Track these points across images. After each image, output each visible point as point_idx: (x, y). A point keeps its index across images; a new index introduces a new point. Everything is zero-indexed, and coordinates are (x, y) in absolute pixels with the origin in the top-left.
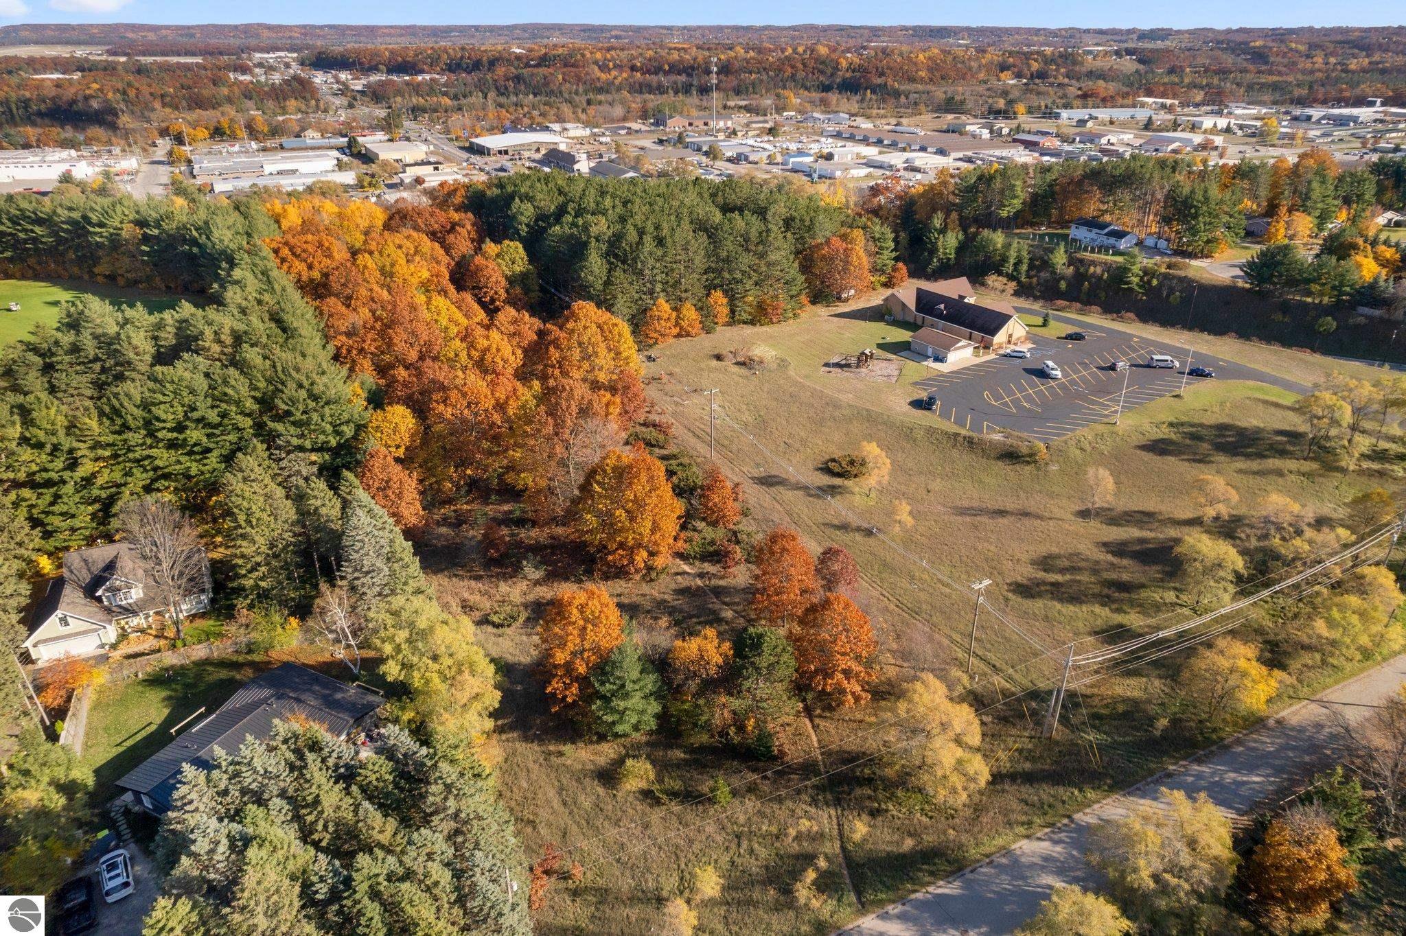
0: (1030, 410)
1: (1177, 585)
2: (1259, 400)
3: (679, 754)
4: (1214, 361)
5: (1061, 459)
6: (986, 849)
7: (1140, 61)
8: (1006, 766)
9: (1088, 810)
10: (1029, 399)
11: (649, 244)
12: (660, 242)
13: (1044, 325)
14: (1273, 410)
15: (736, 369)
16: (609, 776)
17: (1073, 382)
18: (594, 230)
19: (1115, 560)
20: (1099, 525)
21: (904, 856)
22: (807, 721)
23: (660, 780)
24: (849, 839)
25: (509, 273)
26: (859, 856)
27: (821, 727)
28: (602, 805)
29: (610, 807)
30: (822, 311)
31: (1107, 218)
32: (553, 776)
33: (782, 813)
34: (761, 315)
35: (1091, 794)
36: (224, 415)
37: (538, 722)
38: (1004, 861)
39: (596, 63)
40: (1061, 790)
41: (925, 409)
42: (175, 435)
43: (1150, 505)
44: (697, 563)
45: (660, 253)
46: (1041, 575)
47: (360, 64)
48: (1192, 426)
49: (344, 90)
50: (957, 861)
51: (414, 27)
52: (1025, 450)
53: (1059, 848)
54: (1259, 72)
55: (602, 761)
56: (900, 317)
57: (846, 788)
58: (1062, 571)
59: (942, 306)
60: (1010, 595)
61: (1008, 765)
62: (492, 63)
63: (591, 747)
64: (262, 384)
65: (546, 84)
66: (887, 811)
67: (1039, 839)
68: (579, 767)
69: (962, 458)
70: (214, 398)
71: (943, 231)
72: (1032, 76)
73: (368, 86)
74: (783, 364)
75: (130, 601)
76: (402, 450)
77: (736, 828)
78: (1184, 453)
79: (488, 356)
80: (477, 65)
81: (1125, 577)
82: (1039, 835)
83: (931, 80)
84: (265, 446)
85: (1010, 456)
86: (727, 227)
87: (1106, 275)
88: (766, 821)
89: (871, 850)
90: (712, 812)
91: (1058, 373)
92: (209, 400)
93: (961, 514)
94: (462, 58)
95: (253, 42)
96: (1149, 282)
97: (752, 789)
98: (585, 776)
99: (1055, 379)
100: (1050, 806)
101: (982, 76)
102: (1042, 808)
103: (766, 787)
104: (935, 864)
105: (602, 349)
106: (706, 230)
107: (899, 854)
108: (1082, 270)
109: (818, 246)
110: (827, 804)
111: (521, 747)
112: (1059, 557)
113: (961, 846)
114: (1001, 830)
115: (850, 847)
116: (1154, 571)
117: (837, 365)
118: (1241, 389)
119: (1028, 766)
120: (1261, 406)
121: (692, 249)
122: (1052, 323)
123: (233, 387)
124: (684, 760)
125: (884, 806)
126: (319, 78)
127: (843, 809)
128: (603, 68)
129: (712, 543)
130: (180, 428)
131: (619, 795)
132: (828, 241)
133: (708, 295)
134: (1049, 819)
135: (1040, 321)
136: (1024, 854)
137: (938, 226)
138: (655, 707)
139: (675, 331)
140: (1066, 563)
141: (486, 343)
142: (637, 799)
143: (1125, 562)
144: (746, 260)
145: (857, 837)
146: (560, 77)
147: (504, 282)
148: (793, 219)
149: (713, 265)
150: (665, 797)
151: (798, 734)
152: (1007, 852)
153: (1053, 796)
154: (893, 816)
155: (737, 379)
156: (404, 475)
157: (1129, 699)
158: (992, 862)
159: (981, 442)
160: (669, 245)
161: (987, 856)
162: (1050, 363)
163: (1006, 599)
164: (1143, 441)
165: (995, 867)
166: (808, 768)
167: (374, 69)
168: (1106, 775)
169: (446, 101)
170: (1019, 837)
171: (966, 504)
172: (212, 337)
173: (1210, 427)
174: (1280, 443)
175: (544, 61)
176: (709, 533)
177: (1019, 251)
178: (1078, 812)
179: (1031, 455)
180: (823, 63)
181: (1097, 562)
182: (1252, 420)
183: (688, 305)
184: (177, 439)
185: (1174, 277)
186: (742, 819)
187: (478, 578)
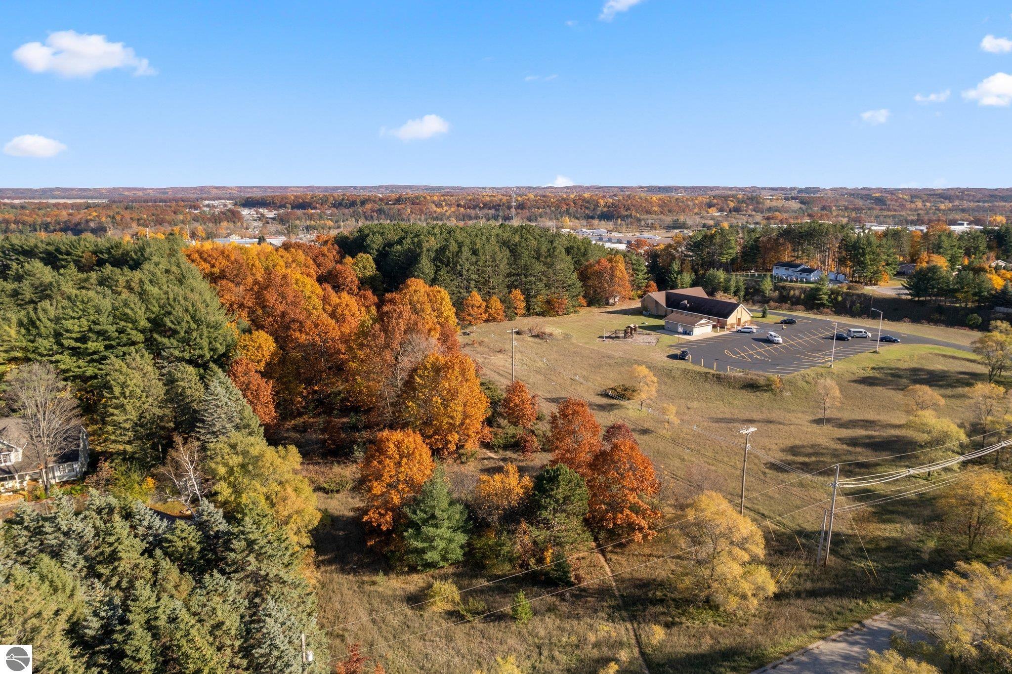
0: (761, 360)
1: (908, 464)
2: (939, 355)
3: (483, 583)
4: (898, 334)
5: (792, 388)
6: (785, 649)
7: (802, 203)
8: (788, 587)
9: (876, 617)
10: (760, 354)
11: (466, 252)
12: (475, 252)
13: (764, 316)
14: (952, 360)
15: (531, 339)
16: (417, 600)
17: (792, 345)
18: (426, 245)
19: (850, 449)
20: (831, 428)
21: (703, 656)
22: (600, 556)
23: (464, 600)
24: (648, 645)
25: (361, 276)
26: (659, 657)
27: (613, 560)
28: (409, 623)
29: (417, 625)
30: (595, 310)
31: (798, 262)
32: (365, 600)
33: (579, 627)
34: (550, 309)
35: (875, 604)
36: (121, 331)
37: (356, 559)
38: (804, 659)
39: (434, 202)
40: (845, 602)
41: (680, 359)
42: (78, 344)
43: (870, 416)
44: (501, 452)
45: (474, 259)
46: (790, 458)
47: (274, 203)
48: (891, 369)
49: (261, 217)
50: (757, 658)
51: (313, 187)
52: (762, 381)
53: (856, 649)
54: (881, 209)
55: (412, 588)
56: (654, 312)
57: (641, 607)
58: (809, 455)
59: (686, 302)
60: (767, 470)
61: (790, 586)
62: (363, 203)
63: (402, 578)
64: (156, 309)
65: (399, 215)
66: (681, 623)
67: (834, 640)
68: (390, 593)
69: (714, 389)
70: (115, 317)
71: (680, 272)
72: (730, 211)
73: (278, 215)
74: (567, 337)
75: (8, 464)
76: (263, 364)
77: (537, 641)
78: (889, 385)
79: (339, 310)
80: (353, 204)
81: (862, 459)
82: (833, 637)
83: (662, 213)
84: (152, 356)
85: (752, 386)
86: (524, 244)
87: (803, 296)
88: (566, 634)
89: (669, 653)
90: (514, 628)
91: (781, 341)
92: (111, 318)
93: (717, 422)
94: (343, 199)
95: (204, 196)
96: (836, 299)
97: (551, 609)
98: (394, 600)
99: (778, 343)
100: (838, 613)
101: (696, 211)
102: (831, 615)
103: (565, 608)
104: (735, 661)
105: (428, 308)
106: (508, 247)
107: (698, 654)
108: (785, 293)
109: (591, 266)
110: (624, 620)
111: (338, 578)
112: (803, 446)
113: (758, 646)
114: (794, 632)
115: (649, 650)
116: (886, 456)
117: (609, 337)
118: (923, 349)
119: (809, 585)
120: (941, 358)
121: (498, 259)
122: (769, 316)
123: (132, 309)
124: (488, 587)
125: (677, 619)
126: (245, 212)
127: (639, 623)
128: (439, 205)
129: (513, 436)
130: (83, 339)
131: (426, 615)
132: (598, 262)
133: (510, 292)
134: (839, 623)
135: (760, 314)
136: (822, 653)
137: (676, 269)
138: (461, 538)
139: (485, 316)
140: (810, 451)
141: (338, 301)
142: (443, 618)
143: (858, 449)
144: (538, 267)
145: (655, 641)
146: (409, 210)
147: (357, 282)
148: (572, 247)
149: (513, 271)
150: (469, 615)
151: (593, 565)
152: (806, 652)
153: (840, 606)
154: (688, 627)
155: (531, 344)
156: (262, 382)
157: (888, 538)
158: (791, 659)
159: (727, 378)
160: (481, 254)
161: (787, 654)
162: (773, 334)
163: (764, 473)
164: (854, 378)
165: (796, 664)
166: (603, 592)
167: (284, 206)
168: (886, 590)
169: (331, 223)
170: (813, 638)
171: (721, 416)
172: (124, 284)
173: (906, 370)
174: (966, 379)
175: (398, 201)
176: (511, 430)
177: (737, 282)
178: (867, 618)
179: (767, 386)
180: (588, 202)
181: (836, 450)
182: (939, 366)
183: (495, 297)
184: (79, 348)
185: (853, 294)
186: (542, 633)
187: (315, 464)
